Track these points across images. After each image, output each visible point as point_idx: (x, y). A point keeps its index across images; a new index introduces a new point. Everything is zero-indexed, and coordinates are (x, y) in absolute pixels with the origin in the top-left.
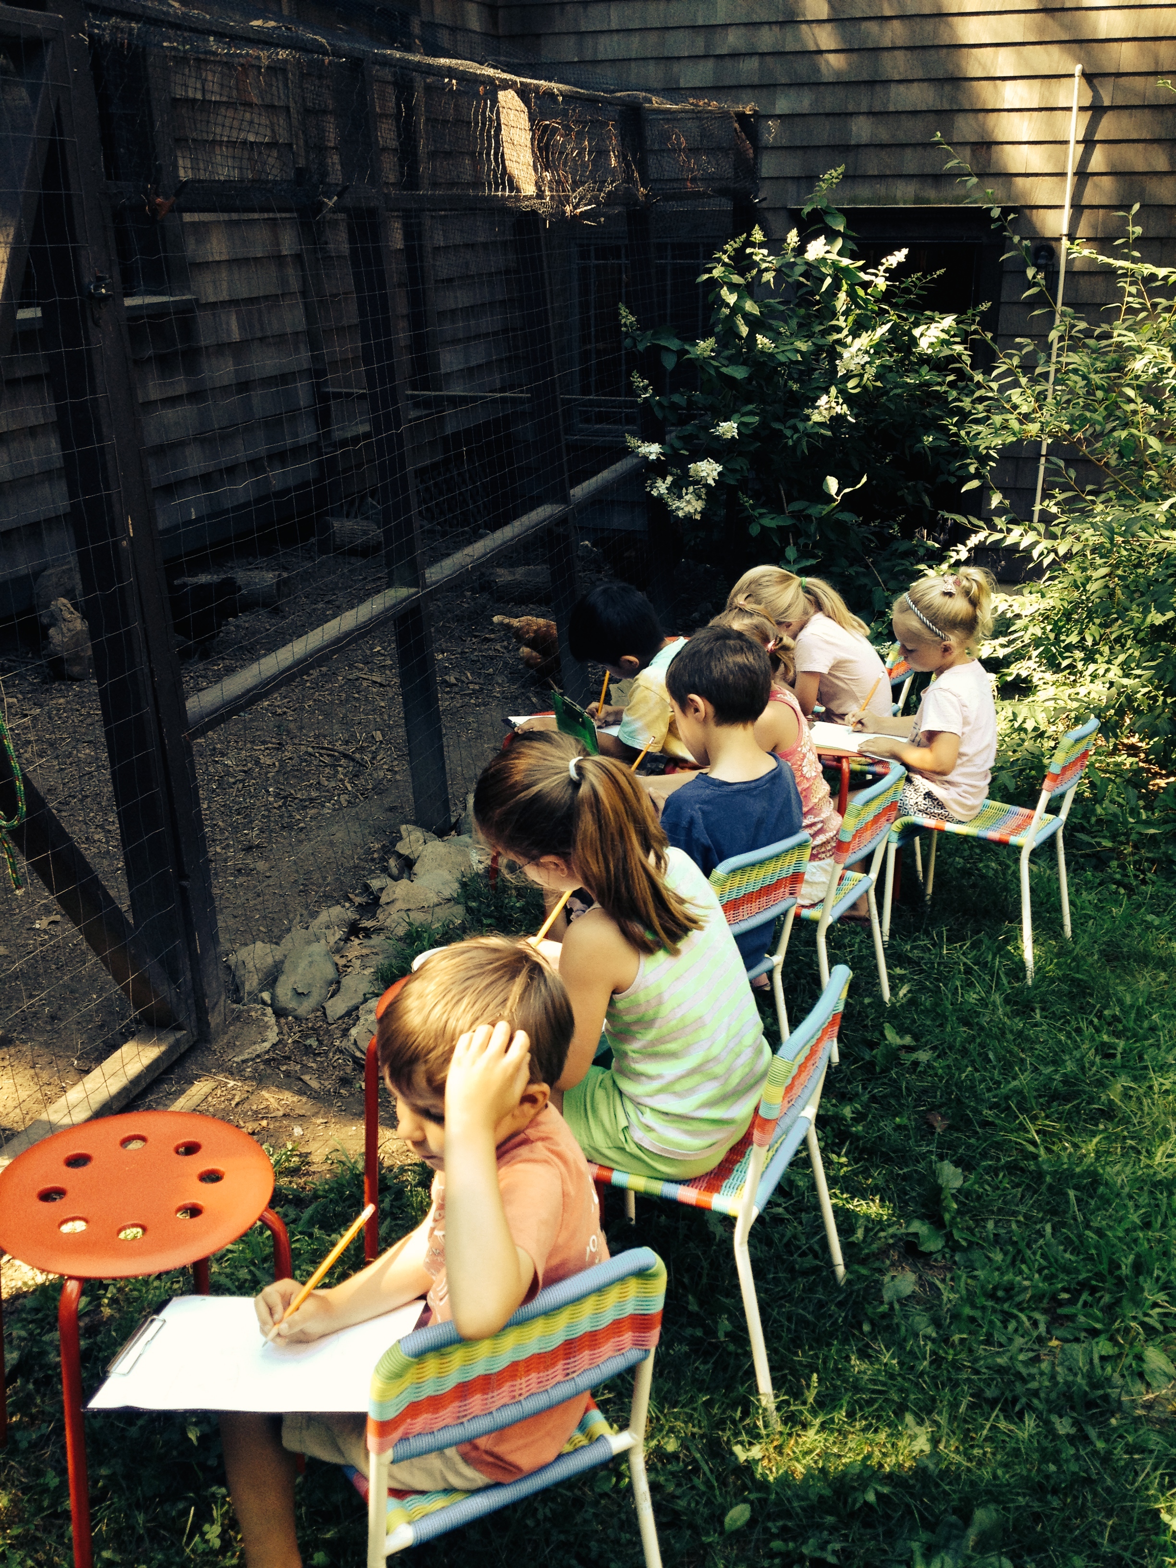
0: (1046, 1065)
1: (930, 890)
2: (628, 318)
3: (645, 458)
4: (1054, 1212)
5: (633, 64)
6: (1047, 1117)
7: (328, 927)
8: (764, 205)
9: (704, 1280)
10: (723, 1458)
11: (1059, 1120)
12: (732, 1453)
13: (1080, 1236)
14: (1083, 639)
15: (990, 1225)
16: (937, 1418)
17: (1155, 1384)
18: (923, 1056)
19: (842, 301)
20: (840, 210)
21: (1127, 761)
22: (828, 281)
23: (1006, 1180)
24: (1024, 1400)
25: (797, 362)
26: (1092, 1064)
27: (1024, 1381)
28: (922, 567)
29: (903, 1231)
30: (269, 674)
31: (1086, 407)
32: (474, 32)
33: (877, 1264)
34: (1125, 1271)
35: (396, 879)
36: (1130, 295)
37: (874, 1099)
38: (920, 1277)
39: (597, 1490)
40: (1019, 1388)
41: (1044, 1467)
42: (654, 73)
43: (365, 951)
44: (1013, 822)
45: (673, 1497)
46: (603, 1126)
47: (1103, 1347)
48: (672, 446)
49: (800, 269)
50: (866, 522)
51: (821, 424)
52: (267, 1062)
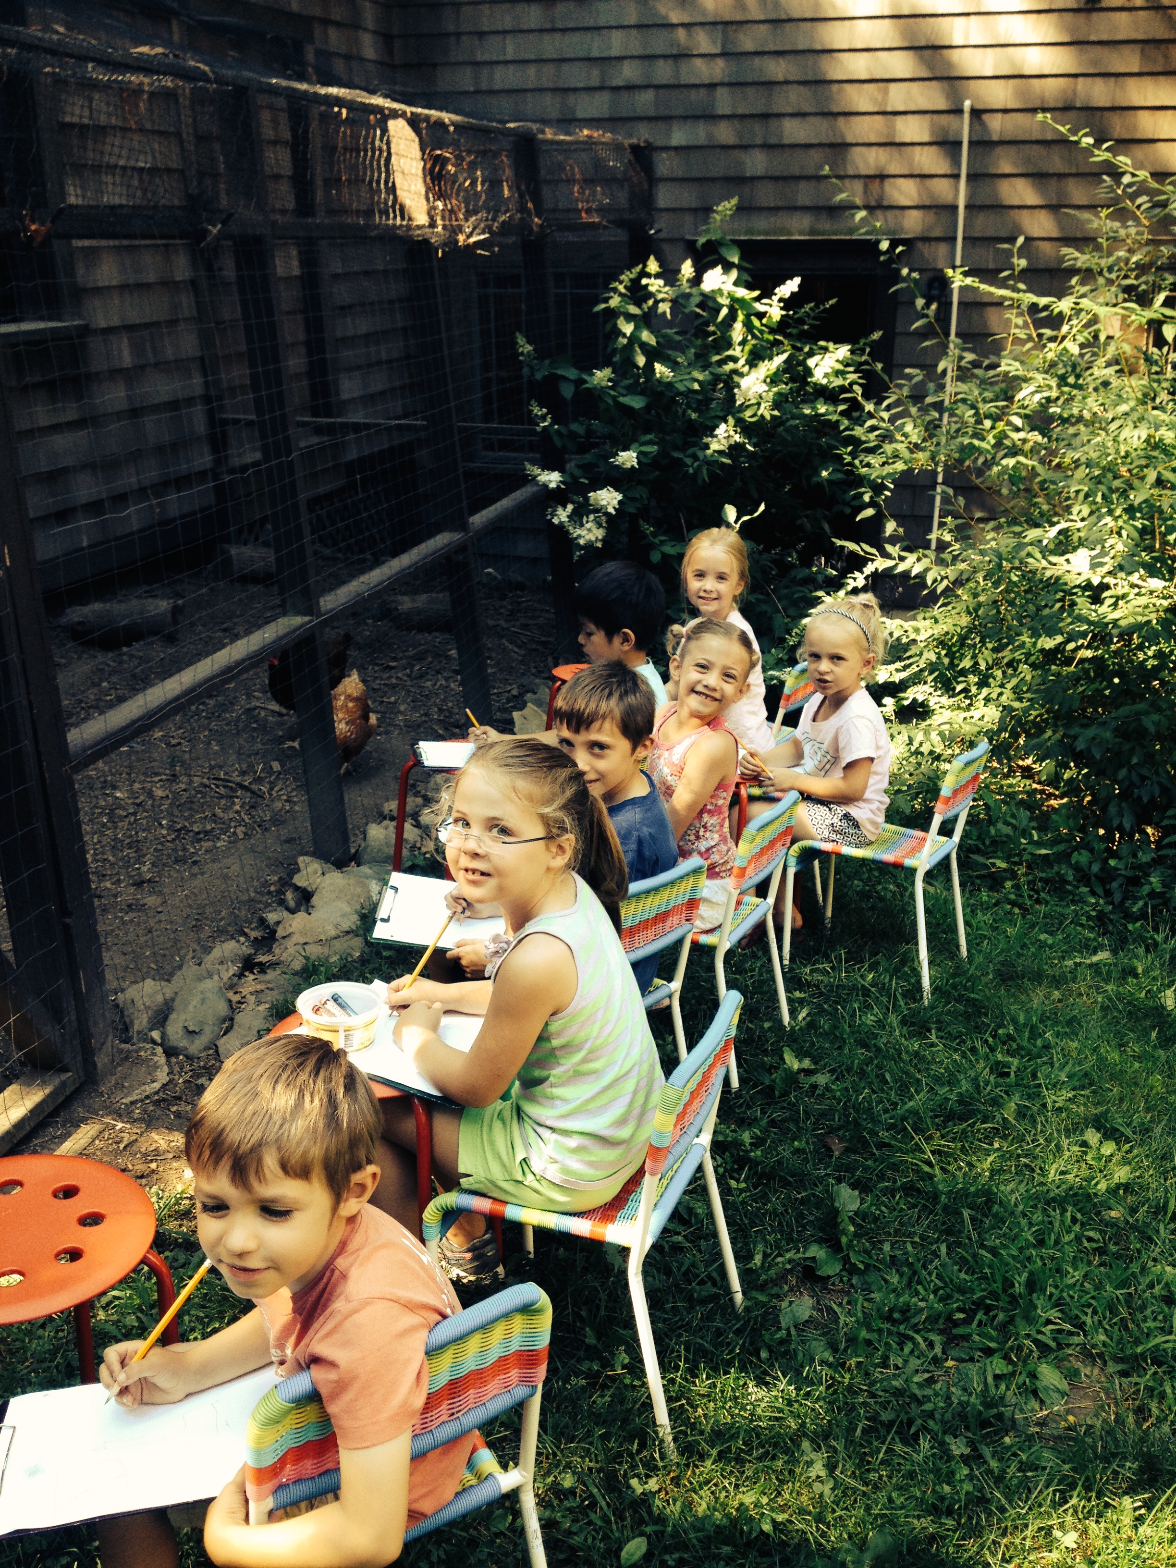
0: (942, 1085)
1: (829, 913)
2: (526, 348)
3: (545, 486)
4: (949, 1232)
5: (529, 95)
6: (943, 1137)
7: (222, 963)
8: (662, 235)
9: (602, 1312)
10: (620, 1491)
11: (953, 1140)
12: (629, 1487)
13: (975, 1256)
14: (977, 663)
15: (887, 1247)
16: (833, 1443)
17: (1048, 1402)
18: (822, 1079)
19: (738, 332)
20: (734, 242)
21: (1019, 784)
22: (724, 311)
23: (902, 1202)
24: (919, 1422)
25: (696, 391)
26: (987, 1083)
27: (920, 1403)
28: (820, 593)
29: (800, 1255)
30: (156, 704)
31: (975, 435)
32: (369, 61)
33: (775, 1290)
34: (1018, 1289)
35: (293, 912)
36: (1017, 326)
37: (773, 1123)
38: (818, 1302)
39: (494, 1529)
40: (915, 1410)
41: (938, 1488)
42: (550, 105)
43: (259, 987)
44: (908, 844)
45: (569, 1533)
46: (500, 1158)
47: (998, 1365)
48: (572, 475)
49: (696, 300)
50: (767, 550)
51: (720, 452)
52: (157, 1103)
